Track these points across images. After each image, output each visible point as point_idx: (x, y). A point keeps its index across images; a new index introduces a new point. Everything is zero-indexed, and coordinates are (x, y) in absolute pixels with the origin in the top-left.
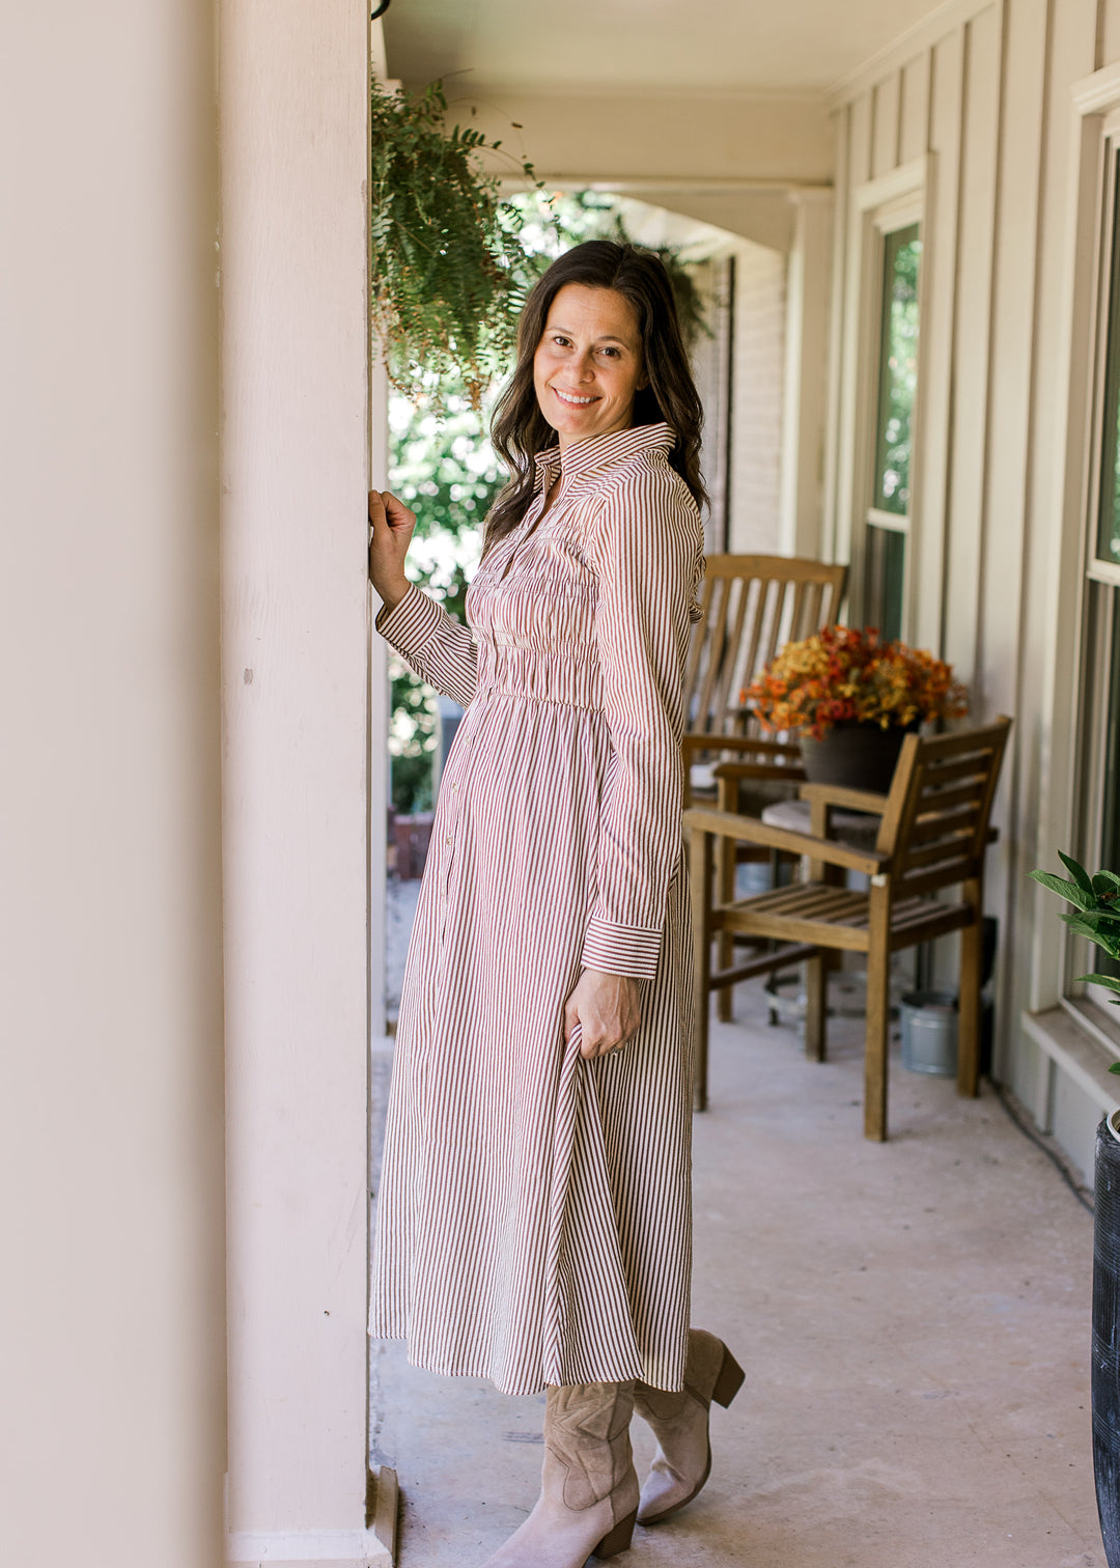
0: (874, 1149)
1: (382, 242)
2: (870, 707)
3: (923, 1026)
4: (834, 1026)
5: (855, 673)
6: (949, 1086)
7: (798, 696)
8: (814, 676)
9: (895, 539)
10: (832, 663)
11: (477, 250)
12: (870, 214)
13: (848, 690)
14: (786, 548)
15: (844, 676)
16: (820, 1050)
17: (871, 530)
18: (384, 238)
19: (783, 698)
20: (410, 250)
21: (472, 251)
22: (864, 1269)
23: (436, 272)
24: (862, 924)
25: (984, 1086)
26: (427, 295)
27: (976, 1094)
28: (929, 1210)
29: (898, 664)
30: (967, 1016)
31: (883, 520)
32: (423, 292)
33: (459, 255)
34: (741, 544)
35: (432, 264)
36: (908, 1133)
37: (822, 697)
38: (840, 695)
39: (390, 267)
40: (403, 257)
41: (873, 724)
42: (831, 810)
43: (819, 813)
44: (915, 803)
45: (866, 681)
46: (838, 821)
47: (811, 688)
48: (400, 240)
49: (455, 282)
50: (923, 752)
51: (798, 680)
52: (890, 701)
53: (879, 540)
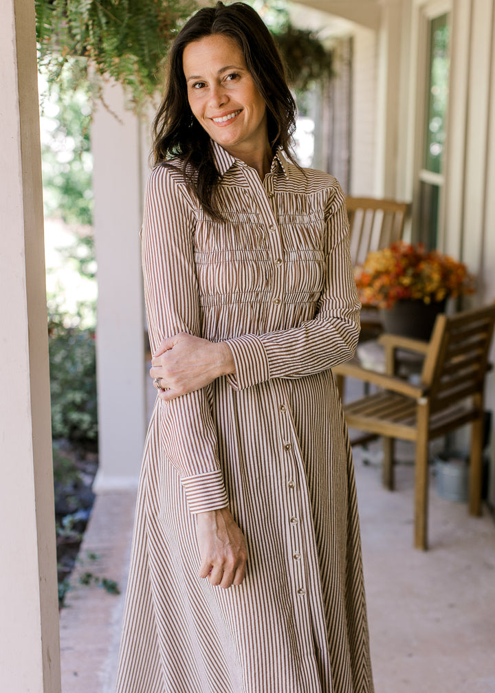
0: (419, 556)
1: (86, 16)
2: (419, 291)
3: (450, 473)
4: (399, 470)
5: (410, 271)
6: (463, 508)
7: (378, 284)
8: (387, 272)
9: (435, 189)
10: (397, 265)
11: (155, 21)
12: (422, 8)
13: (406, 281)
14: (378, 193)
15: (403, 272)
16: (391, 484)
17: (422, 184)
18: (87, 13)
19: (370, 285)
20: (104, 20)
21: (151, 21)
22: (410, 655)
23: (126, 36)
24: (412, 423)
25: (485, 510)
26: (120, 50)
27: (478, 514)
28: (452, 606)
29: (436, 266)
30: (474, 469)
31: (430, 177)
32: (117, 48)
33: (144, 24)
34: (358, 190)
35: (123, 30)
36: (441, 545)
37: (392, 285)
38: (401, 284)
39: (91, 32)
40: (100, 25)
41: (420, 301)
42: (396, 350)
43: (389, 352)
44: (445, 354)
45: (417, 276)
46: (401, 355)
47: (384, 280)
48: (97, 16)
49: (141, 42)
50: (449, 326)
51: (378, 275)
52: (430, 287)
53: (427, 190)
